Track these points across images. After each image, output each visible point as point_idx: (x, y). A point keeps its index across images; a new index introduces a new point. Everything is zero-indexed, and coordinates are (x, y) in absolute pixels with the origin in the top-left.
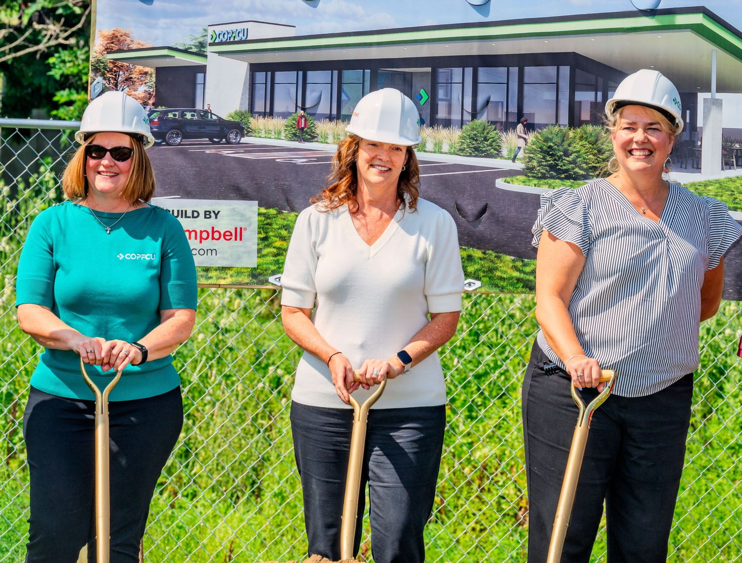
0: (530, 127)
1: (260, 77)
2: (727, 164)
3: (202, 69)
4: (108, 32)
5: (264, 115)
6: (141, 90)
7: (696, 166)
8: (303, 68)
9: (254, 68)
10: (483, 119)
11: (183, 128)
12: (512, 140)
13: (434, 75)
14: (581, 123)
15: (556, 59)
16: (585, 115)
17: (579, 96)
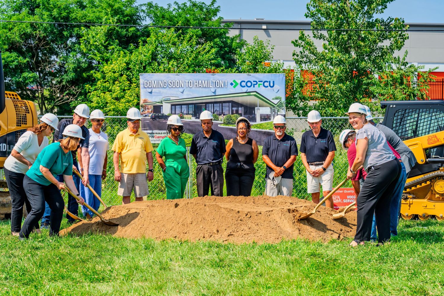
0: (224, 115)
1: (173, 107)
2: (261, 120)
3: (162, 106)
4: (144, 99)
5: (174, 114)
6: (150, 110)
7: (256, 121)
8: (181, 105)
9: (172, 105)
10: (215, 113)
11: (159, 117)
12: (221, 117)
13: (206, 105)
14: (234, 114)
15: (228, 102)
16: (235, 112)
17: (233, 109)
